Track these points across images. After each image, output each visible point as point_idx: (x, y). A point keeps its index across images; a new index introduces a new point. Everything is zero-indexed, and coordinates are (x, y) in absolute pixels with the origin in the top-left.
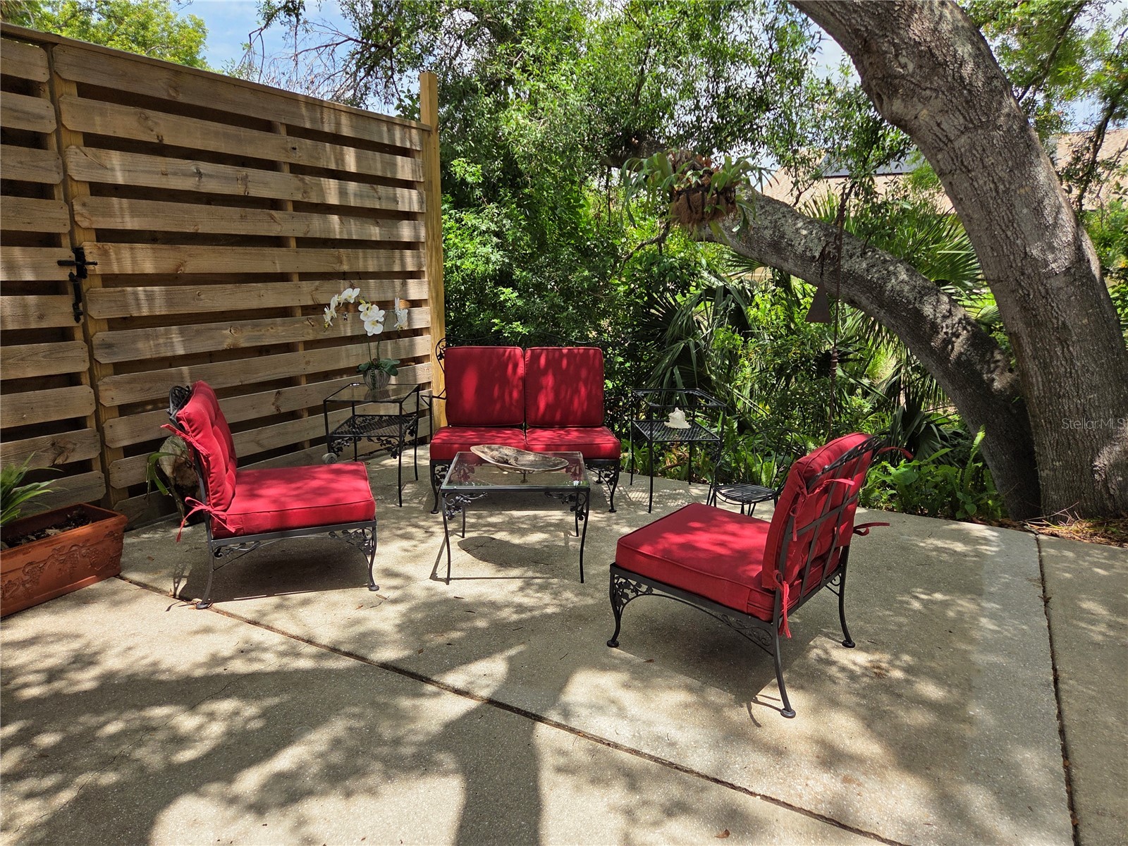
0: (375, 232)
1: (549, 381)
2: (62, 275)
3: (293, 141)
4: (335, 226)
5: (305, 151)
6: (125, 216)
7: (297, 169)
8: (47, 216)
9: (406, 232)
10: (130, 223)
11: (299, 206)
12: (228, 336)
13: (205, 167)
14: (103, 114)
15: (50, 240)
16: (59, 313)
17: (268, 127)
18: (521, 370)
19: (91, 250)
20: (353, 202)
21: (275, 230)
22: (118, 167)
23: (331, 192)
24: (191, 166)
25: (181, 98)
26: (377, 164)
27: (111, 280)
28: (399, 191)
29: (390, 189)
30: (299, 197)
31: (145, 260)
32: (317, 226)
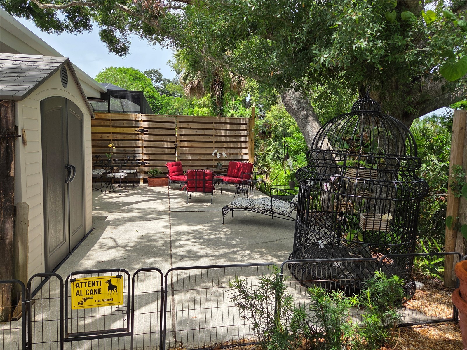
0: (234, 140)
1: (242, 169)
2: (174, 146)
3: (216, 125)
4: (223, 139)
5: (217, 126)
6: (184, 138)
7: (215, 129)
8: (173, 139)
9: (243, 139)
10: (185, 139)
11: (215, 136)
12: (198, 157)
13: (197, 130)
14: (182, 125)
15: (174, 142)
16: (173, 151)
17: (212, 123)
18: (238, 167)
19: (178, 143)
20: (228, 134)
21: (210, 140)
22: (183, 132)
23: (223, 133)
24: (195, 130)
25: (195, 121)
26: (235, 127)
27: (180, 147)
28: (241, 131)
29: (238, 131)
30: (215, 134)
31: (186, 144)
32: (219, 139)
